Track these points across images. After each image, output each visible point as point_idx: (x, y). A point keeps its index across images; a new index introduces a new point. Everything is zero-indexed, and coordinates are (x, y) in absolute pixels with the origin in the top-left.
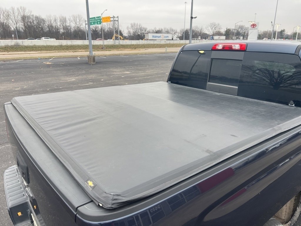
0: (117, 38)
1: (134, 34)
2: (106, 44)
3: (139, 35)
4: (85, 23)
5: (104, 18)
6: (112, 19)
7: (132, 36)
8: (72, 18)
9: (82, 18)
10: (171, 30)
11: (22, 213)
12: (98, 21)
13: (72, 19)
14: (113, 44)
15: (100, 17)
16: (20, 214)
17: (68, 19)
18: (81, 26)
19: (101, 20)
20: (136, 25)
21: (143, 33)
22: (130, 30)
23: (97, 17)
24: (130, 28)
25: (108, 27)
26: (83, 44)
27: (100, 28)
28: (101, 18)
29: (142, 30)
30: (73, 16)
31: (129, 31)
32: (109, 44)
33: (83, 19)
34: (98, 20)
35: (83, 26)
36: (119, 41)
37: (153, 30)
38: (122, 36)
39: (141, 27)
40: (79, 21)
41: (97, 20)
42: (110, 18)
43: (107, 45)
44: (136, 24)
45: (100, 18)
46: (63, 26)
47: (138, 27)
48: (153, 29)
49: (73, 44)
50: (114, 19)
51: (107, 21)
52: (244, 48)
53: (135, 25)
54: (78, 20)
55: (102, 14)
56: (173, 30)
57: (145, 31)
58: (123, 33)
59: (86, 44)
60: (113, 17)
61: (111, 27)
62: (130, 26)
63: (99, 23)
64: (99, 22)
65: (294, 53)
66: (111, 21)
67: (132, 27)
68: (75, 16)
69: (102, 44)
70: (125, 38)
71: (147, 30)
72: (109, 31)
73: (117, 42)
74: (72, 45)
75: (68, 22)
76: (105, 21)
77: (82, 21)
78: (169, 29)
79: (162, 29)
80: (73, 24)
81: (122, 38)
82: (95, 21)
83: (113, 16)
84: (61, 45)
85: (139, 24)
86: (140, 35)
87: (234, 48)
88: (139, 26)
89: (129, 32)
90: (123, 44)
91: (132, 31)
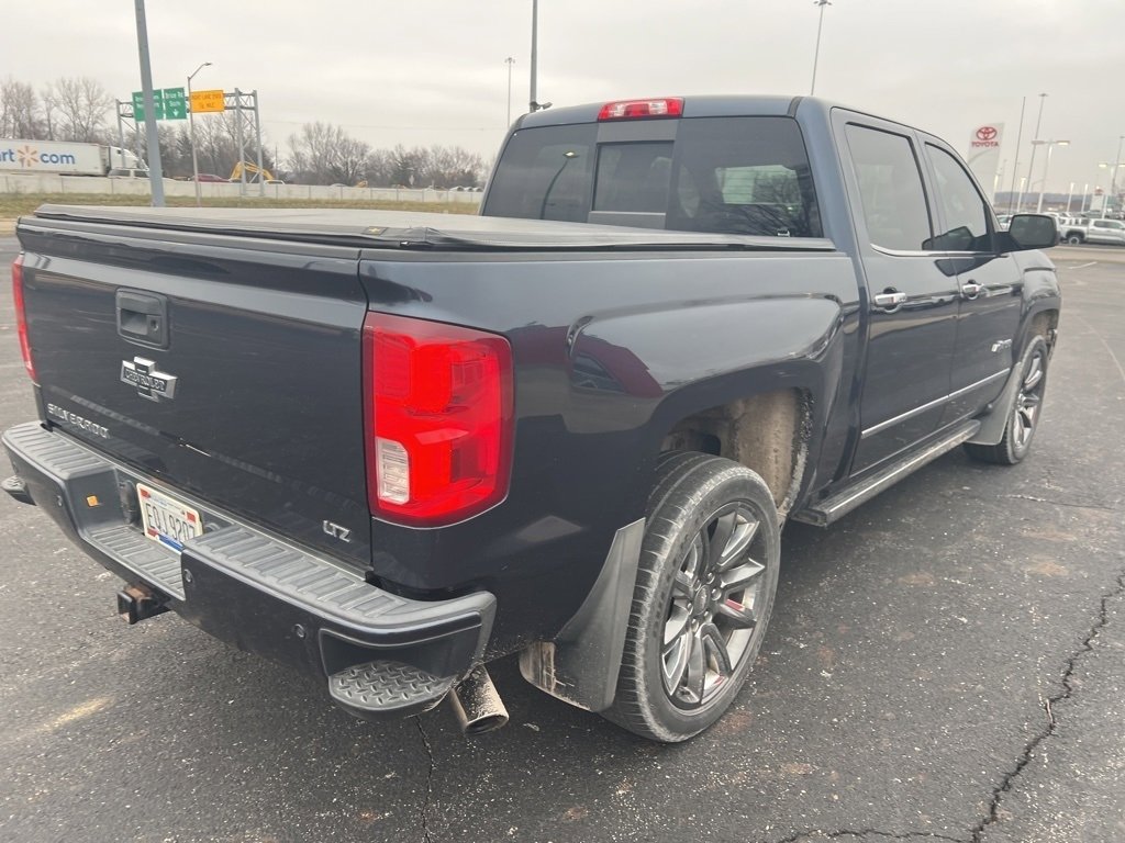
0: (251, 177)
1: (317, 162)
2: (209, 195)
3: (336, 170)
4: (118, 111)
5: (195, 96)
6: (230, 101)
7: (310, 172)
8: (60, 90)
9: (100, 92)
10: (458, 158)
11: (99, 501)
12: (172, 104)
13: (57, 94)
14: (237, 195)
15: (182, 90)
16: (92, 501)
17: (42, 94)
18: (98, 126)
19: (183, 104)
20: (325, 132)
21: (352, 162)
22: (300, 149)
23: (166, 91)
24: (303, 141)
25: (214, 133)
26: (109, 192)
27: (177, 135)
28: (187, 94)
29: (350, 153)
30: (63, 82)
31: (297, 154)
32: (222, 196)
33: (103, 97)
34: (174, 100)
35: (106, 126)
36: (262, 188)
37: (393, 153)
38: (271, 173)
39: (345, 140)
40: (87, 103)
41: (167, 101)
42: (220, 95)
43: (212, 198)
44: (326, 127)
45: (180, 95)
46: (16, 119)
47: (334, 139)
48: (392, 148)
49: (66, 191)
50: (237, 100)
51: (210, 107)
52: (676, 110)
53: (320, 130)
54: (83, 101)
55: (189, 79)
56: (466, 157)
57: (362, 155)
58: (273, 159)
59: (122, 192)
60: (232, 95)
61: (225, 134)
62: (301, 135)
63: (176, 113)
64: (177, 108)
65: (785, 113)
66: (227, 108)
67: (310, 137)
68: (70, 86)
69: (193, 195)
70: (283, 178)
71: (368, 154)
72: (217, 150)
73: (253, 190)
74: (63, 194)
75: (42, 104)
76: (202, 109)
77: (103, 105)
78: (449, 151)
79: (425, 152)
80: (62, 114)
81: (271, 179)
82: (161, 105)
83: (236, 89)
84: (17, 193)
85: (335, 128)
86: (343, 169)
87: (652, 109)
88: (335, 135)
89: (298, 157)
90: (279, 197)
91: (307, 153)
